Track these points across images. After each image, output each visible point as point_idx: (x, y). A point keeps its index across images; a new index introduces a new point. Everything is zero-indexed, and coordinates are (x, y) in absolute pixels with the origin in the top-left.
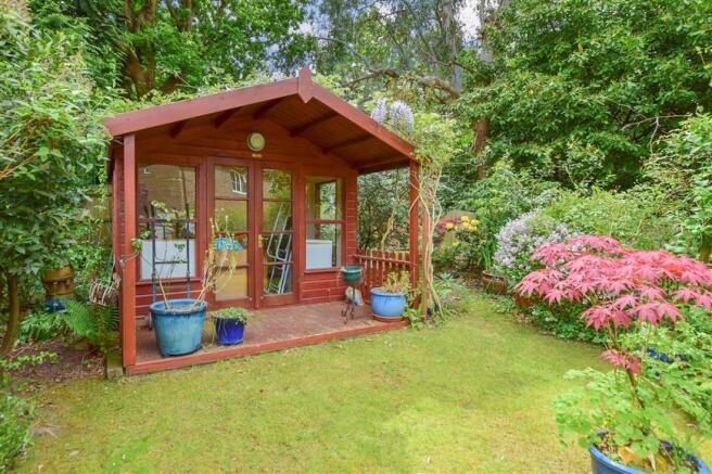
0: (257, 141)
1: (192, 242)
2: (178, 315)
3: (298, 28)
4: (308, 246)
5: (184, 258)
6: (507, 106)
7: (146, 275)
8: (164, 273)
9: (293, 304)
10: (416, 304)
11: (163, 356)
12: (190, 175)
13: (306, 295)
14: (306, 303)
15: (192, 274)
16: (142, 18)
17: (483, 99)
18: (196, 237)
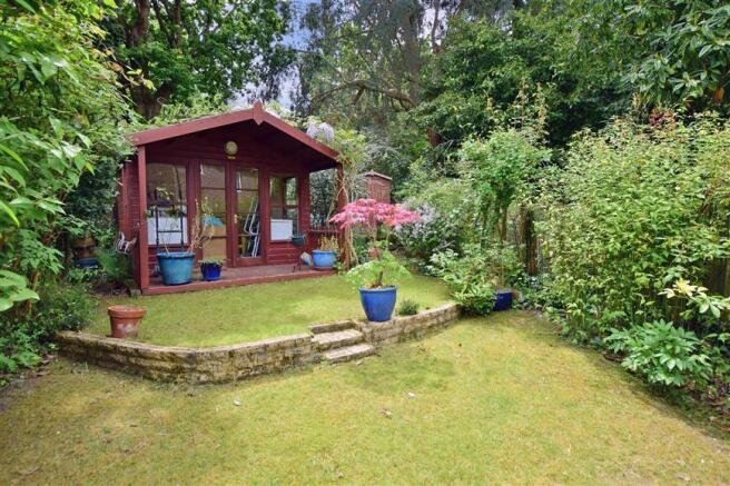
0: (232, 147)
1: (185, 219)
2: (176, 258)
3: (282, 39)
4: (272, 224)
5: (179, 229)
6: (443, 118)
7: (152, 242)
8: (166, 239)
9: (263, 265)
10: (341, 259)
11: (166, 285)
12: (182, 170)
13: (271, 258)
14: (272, 264)
15: (185, 241)
16: (135, 31)
17: (427, 112)
18: (186, 216)
